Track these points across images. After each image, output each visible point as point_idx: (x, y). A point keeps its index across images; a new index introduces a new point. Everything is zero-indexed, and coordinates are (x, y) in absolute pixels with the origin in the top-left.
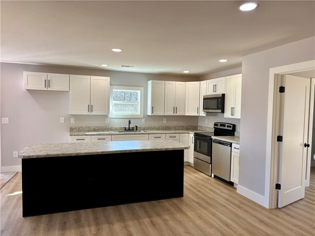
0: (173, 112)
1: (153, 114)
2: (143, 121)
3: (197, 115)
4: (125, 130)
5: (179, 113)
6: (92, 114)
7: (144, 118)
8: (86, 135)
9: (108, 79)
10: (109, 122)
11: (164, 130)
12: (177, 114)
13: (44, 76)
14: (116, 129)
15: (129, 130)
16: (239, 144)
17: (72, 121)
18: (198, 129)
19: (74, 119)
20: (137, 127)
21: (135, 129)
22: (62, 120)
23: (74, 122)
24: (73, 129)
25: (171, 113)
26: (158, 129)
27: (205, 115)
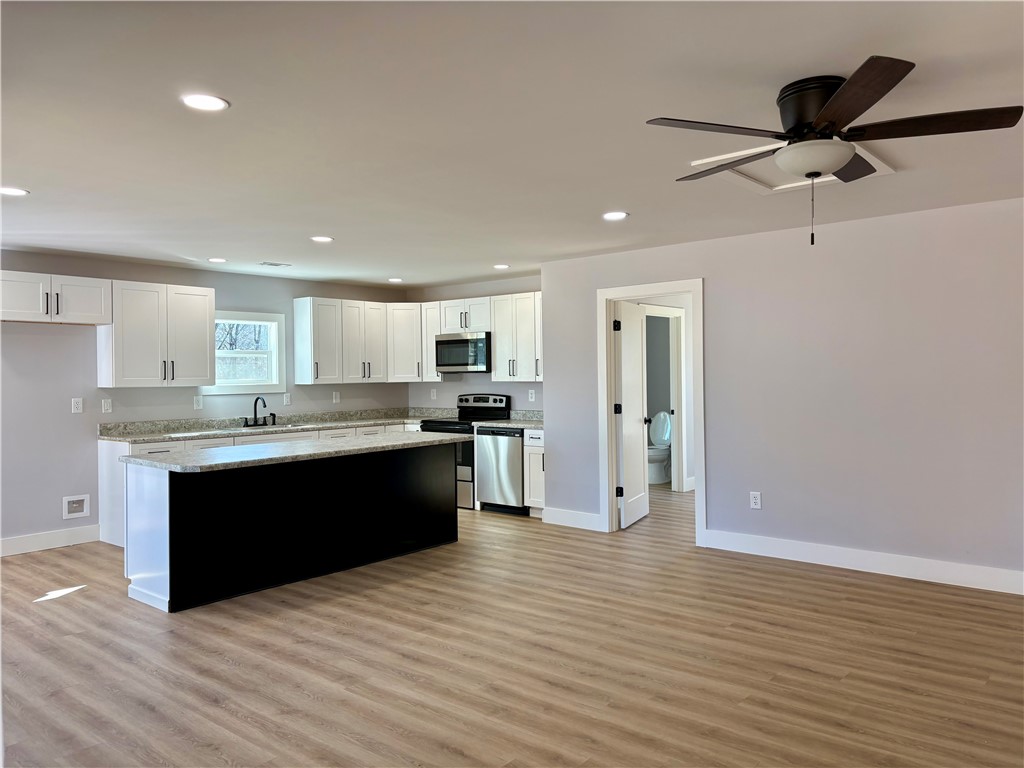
0: (361, 375)
1: (320, 381)
2: (286, 399)
3: (419, 380)
4: (246, 425)
5: (376, 378)
6: (174, 384)
7: (287, 392)
8: (172, 439)
9: (210, 292)
10: (201, 407)
11: (336, 420)
12: (371, 381)
13: (43, 282)
14: (222, 425)
15: (256, 423)
16: (542, 429)
17: (106, 406)
18: (410, 414)
19: (110, 401)
20: (273, 415)
21: (270, 420)
22: (76, 405)
23: (110, 411)
24: (110, 430)
25: (356, 378)
26: (323, 420)
27: (439, 379)
